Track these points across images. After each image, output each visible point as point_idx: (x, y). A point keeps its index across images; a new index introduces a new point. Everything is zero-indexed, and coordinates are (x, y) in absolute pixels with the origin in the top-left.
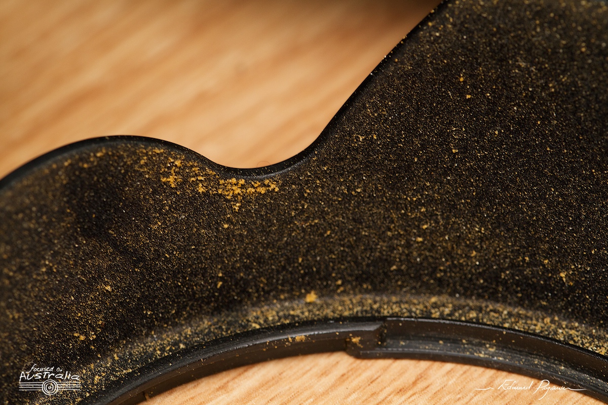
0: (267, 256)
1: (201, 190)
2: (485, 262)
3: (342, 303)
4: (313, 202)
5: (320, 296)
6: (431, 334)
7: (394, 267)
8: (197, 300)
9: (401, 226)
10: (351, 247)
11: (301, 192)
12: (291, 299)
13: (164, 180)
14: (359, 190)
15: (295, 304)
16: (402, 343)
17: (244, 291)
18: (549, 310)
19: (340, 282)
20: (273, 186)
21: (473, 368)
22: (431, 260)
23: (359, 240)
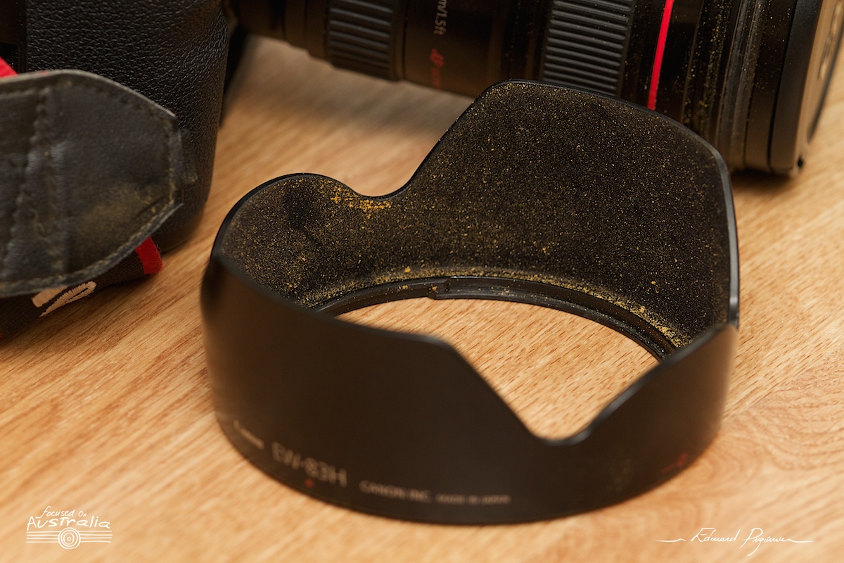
0: (384, 246)
1: (351, 206)
2: (501, 246)
3: (425, 273)
4: (409, 215)
5: (412, 270)
6: (474, 284)
7: (452, 252)
8: (348, 270)
9: (455, 228)
10: (428, 240)
11: (402, 209)
12: (397, 271)
13: (332, 199)
14: (433, 207)
15: (399, 274)
16: (459, 291)
17: (372, 266)
18: (537, 271)
19: (423, 261)
20: (388, 205)
21: (498, 302)
22: (472, 247)
23: (433, 236)
